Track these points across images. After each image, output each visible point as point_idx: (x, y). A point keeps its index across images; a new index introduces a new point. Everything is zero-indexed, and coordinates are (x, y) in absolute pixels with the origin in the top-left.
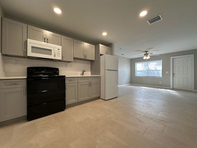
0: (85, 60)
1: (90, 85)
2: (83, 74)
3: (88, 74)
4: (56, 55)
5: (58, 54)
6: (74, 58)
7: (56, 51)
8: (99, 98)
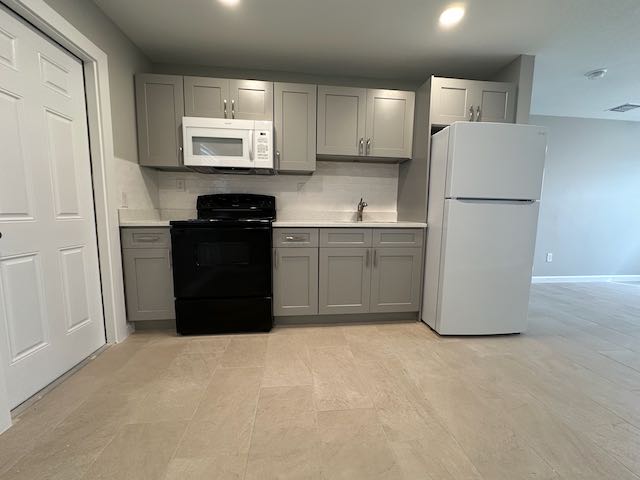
0: (364, 161)
1: (371, 259)
2: (360, 216)
3: (386, 215)
4: (256, 153)
5: (262, 149)
6: (320, 158)
7: (256, 141)
8: (415, 316)
